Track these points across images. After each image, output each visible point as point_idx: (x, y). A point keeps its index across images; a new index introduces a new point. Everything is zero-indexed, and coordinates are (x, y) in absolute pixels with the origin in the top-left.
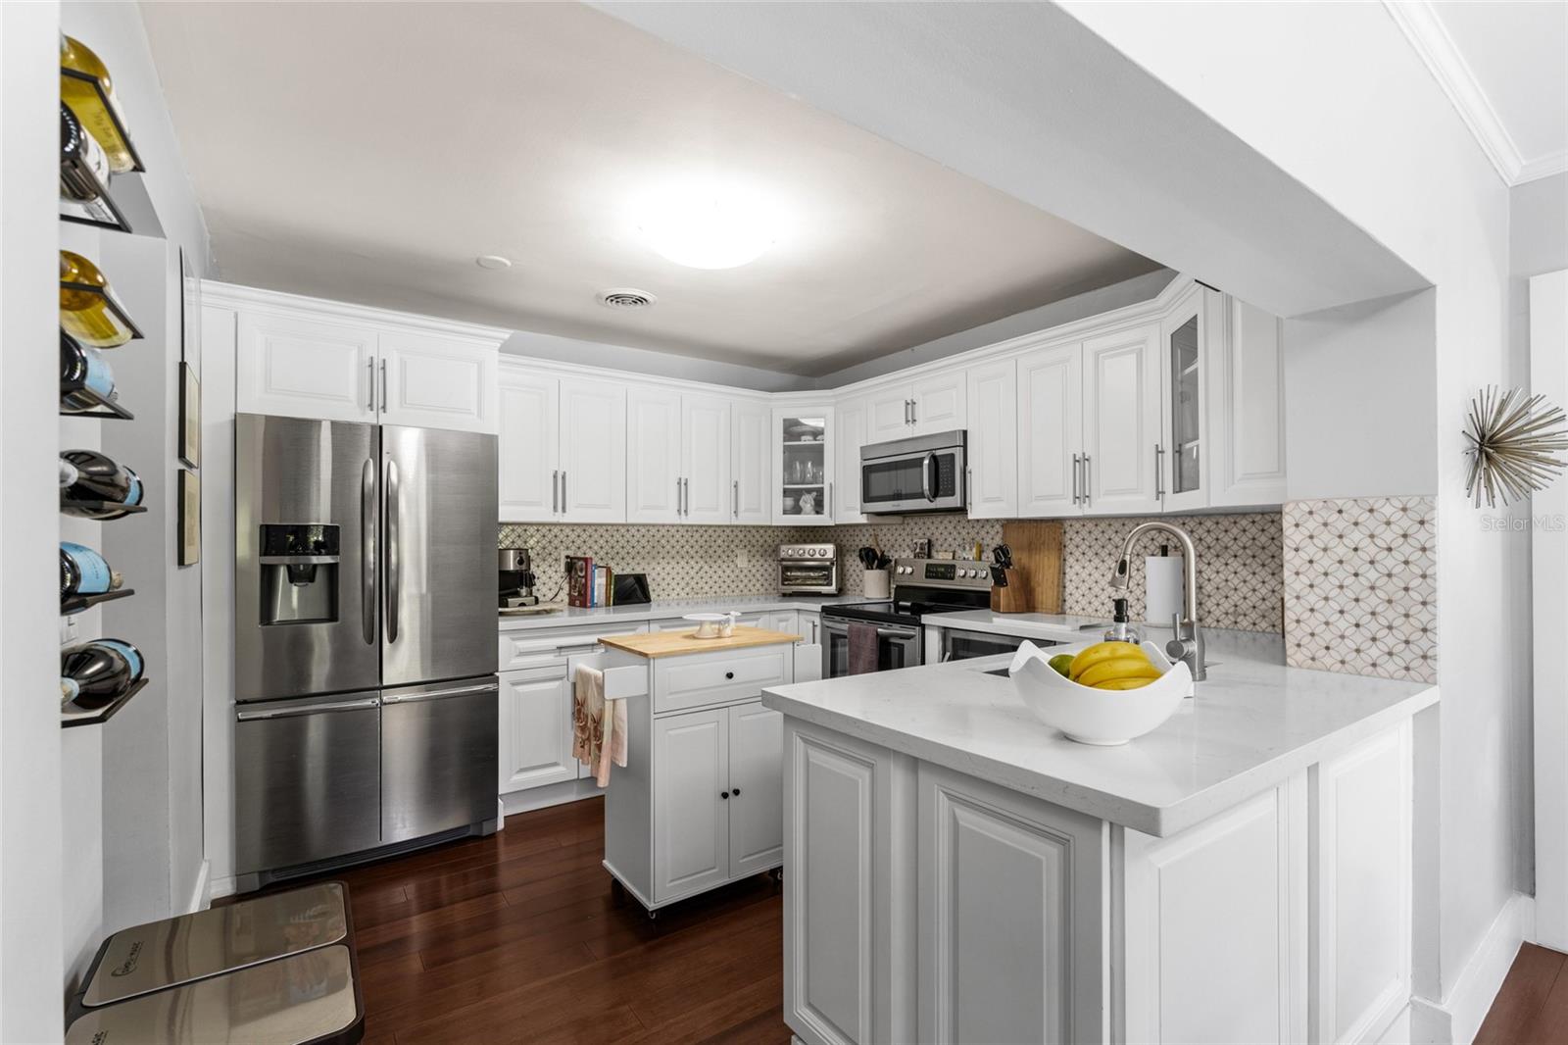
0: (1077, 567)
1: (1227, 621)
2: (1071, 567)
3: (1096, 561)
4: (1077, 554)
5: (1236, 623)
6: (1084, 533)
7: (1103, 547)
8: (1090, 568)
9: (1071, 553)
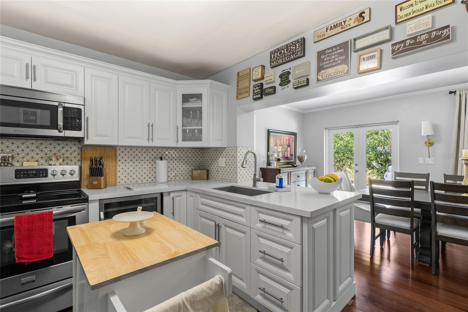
0: (123, 166)
1: (173, 179)
2: (119, 166)
3: (131, 163)
4: (123, 160)
5: (176, 178)
6: (126, 152)
7: (134, 158)
8: (128, 166)
9: (119, 160)
